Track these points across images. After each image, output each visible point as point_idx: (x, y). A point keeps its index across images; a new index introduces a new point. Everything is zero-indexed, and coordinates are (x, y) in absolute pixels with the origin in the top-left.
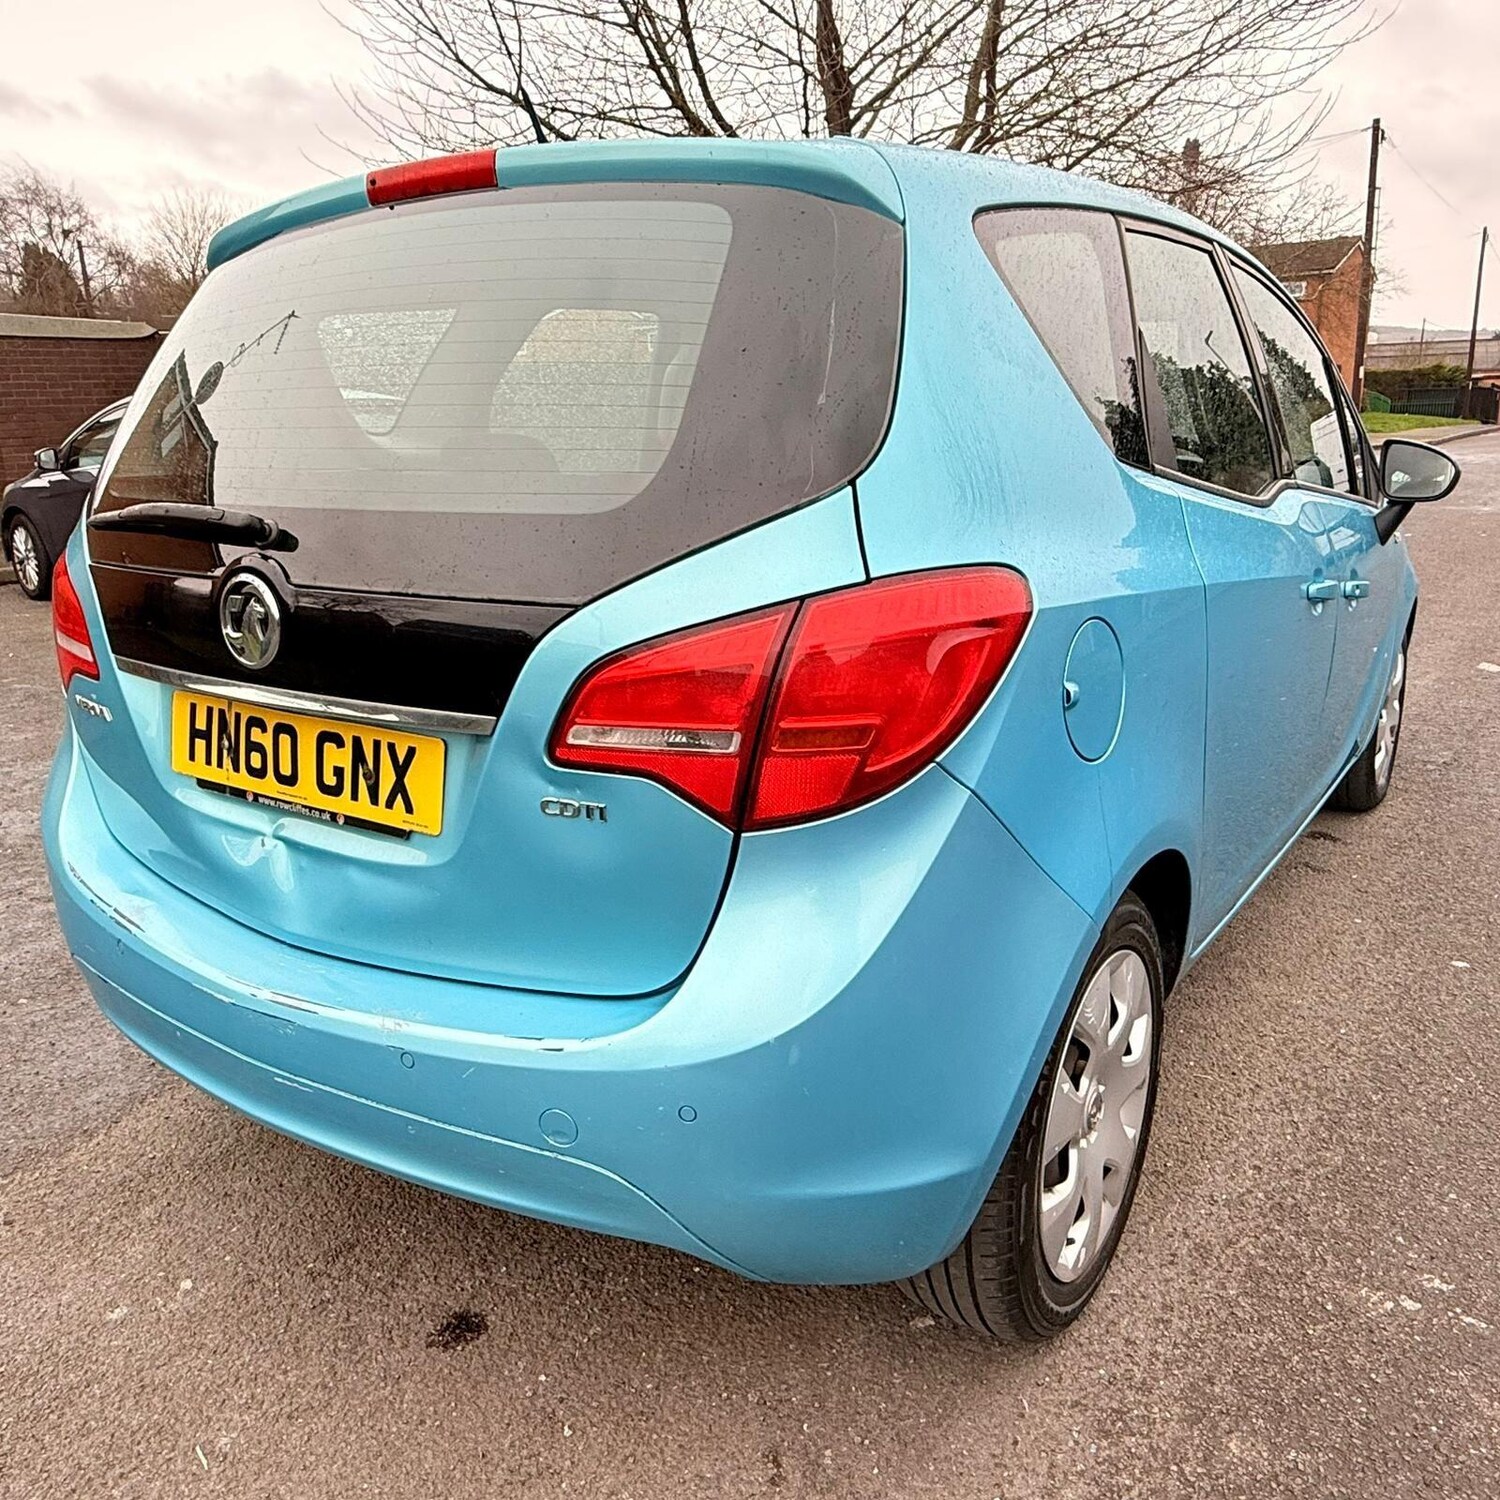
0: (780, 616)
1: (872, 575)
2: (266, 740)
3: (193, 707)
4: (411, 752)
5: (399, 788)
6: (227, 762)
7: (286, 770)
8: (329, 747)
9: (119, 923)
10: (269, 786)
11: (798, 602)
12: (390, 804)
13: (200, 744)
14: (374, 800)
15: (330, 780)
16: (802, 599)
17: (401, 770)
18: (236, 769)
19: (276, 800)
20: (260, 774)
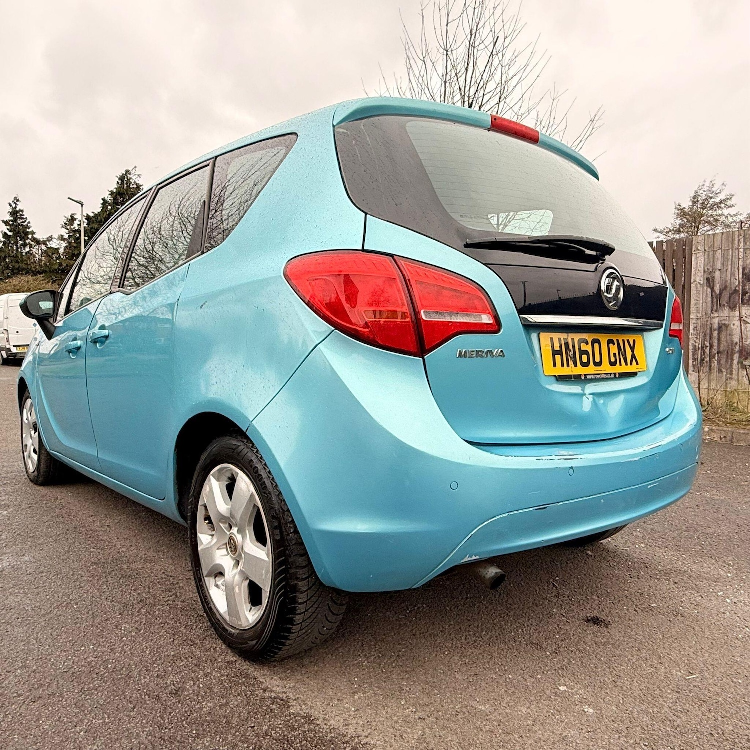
2: (589, 348)
3: (552, 339)
4: (634, 341)
5: (634, 357)
6: (571, 363)
7: (598, 360)
8: (611, 345)
10: (592, 369)
12: (631, 364)
13: (558, 357)
14: (627, 364)
15: (613, 360)
17: (633, 349)
18: (576, 366)
19: (594, 375)
20: (586, 365)
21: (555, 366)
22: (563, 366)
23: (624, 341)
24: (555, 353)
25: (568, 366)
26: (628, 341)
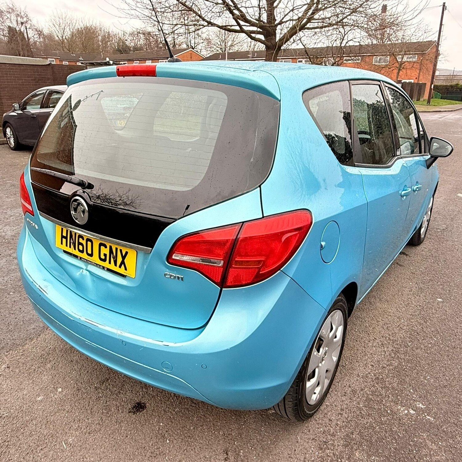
0: (237, 227)
1: (264, 216)
2: (84, 242)
3: (62, 229)
4: (127, 253)
5: (123, 263)
6: (72, 246)
7: (90, 252)
8: (102, 247)
9: (40, 290)
10: (84, 255)
11: (242, 223)
12: (120, 267)
13: (64, 240)
14: (116, 265)
15: (103, 257)
16: (243, 222)
17: (124, 257)
18: (75, 249)
19: (87, 260)
20: (82, 252)
21: (62, 243)
22: (67, 246)
23: (117, 249)
24: (63, 237)
25: (70, 247)
26: (121, 250)
